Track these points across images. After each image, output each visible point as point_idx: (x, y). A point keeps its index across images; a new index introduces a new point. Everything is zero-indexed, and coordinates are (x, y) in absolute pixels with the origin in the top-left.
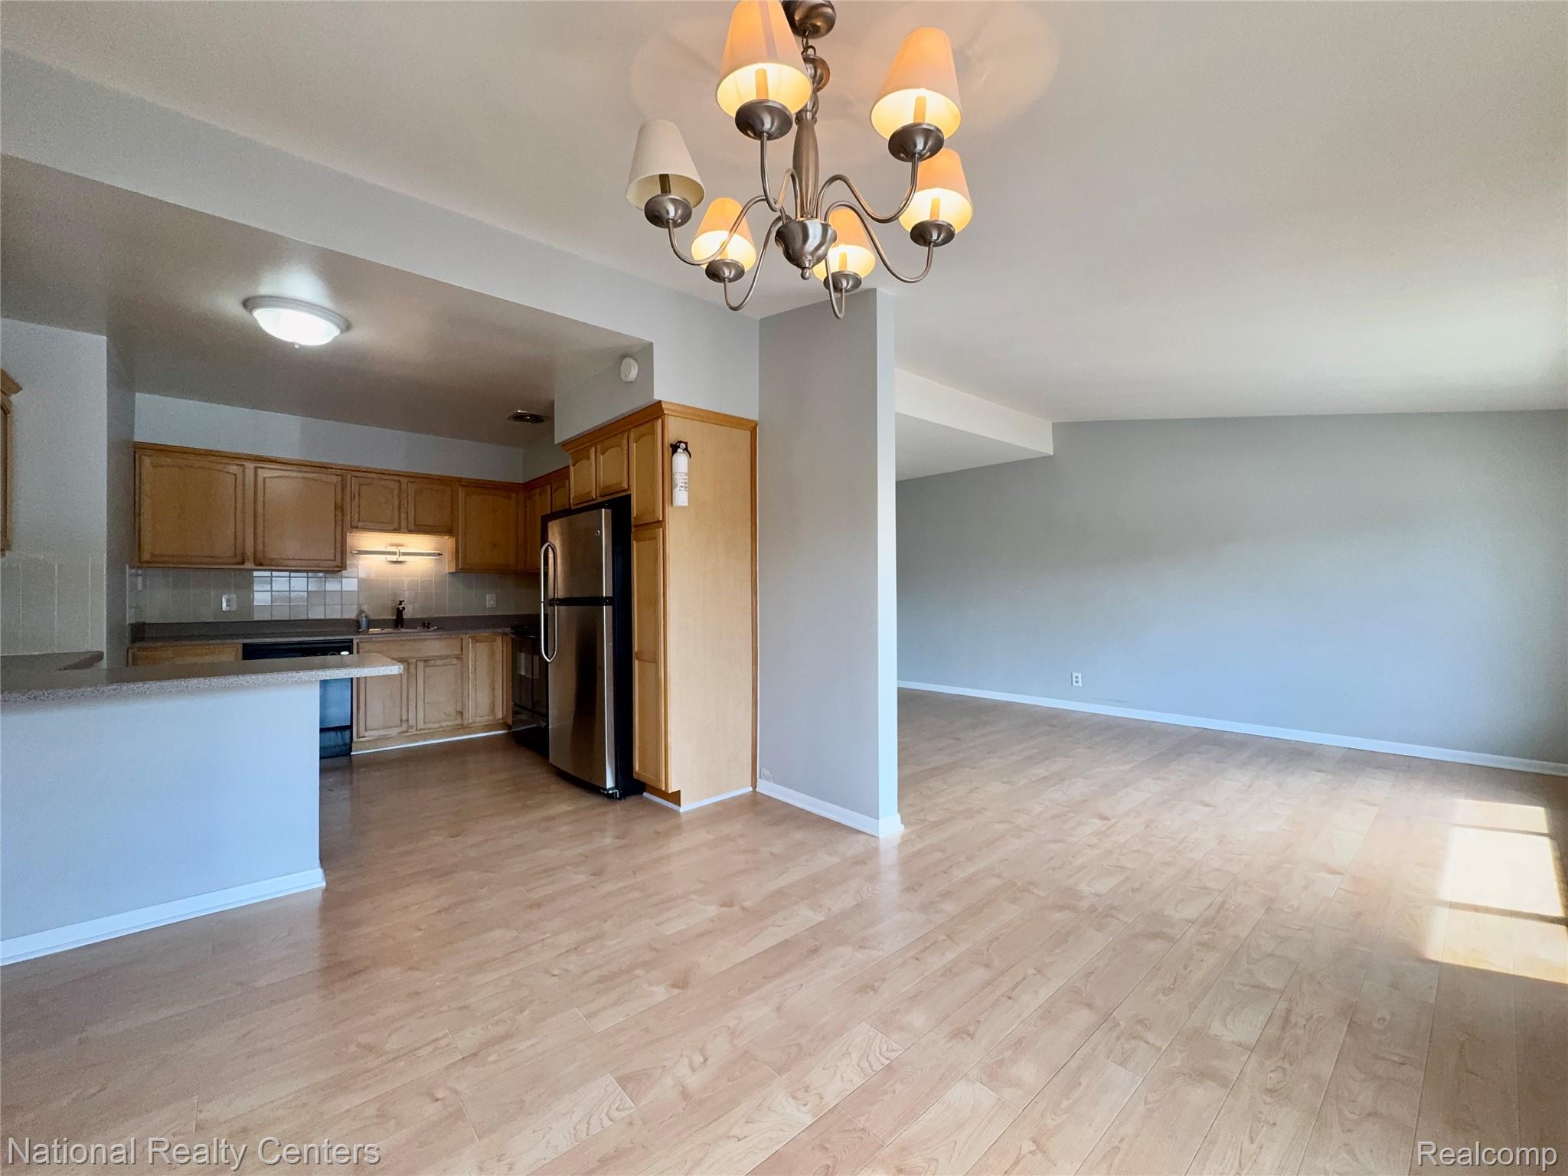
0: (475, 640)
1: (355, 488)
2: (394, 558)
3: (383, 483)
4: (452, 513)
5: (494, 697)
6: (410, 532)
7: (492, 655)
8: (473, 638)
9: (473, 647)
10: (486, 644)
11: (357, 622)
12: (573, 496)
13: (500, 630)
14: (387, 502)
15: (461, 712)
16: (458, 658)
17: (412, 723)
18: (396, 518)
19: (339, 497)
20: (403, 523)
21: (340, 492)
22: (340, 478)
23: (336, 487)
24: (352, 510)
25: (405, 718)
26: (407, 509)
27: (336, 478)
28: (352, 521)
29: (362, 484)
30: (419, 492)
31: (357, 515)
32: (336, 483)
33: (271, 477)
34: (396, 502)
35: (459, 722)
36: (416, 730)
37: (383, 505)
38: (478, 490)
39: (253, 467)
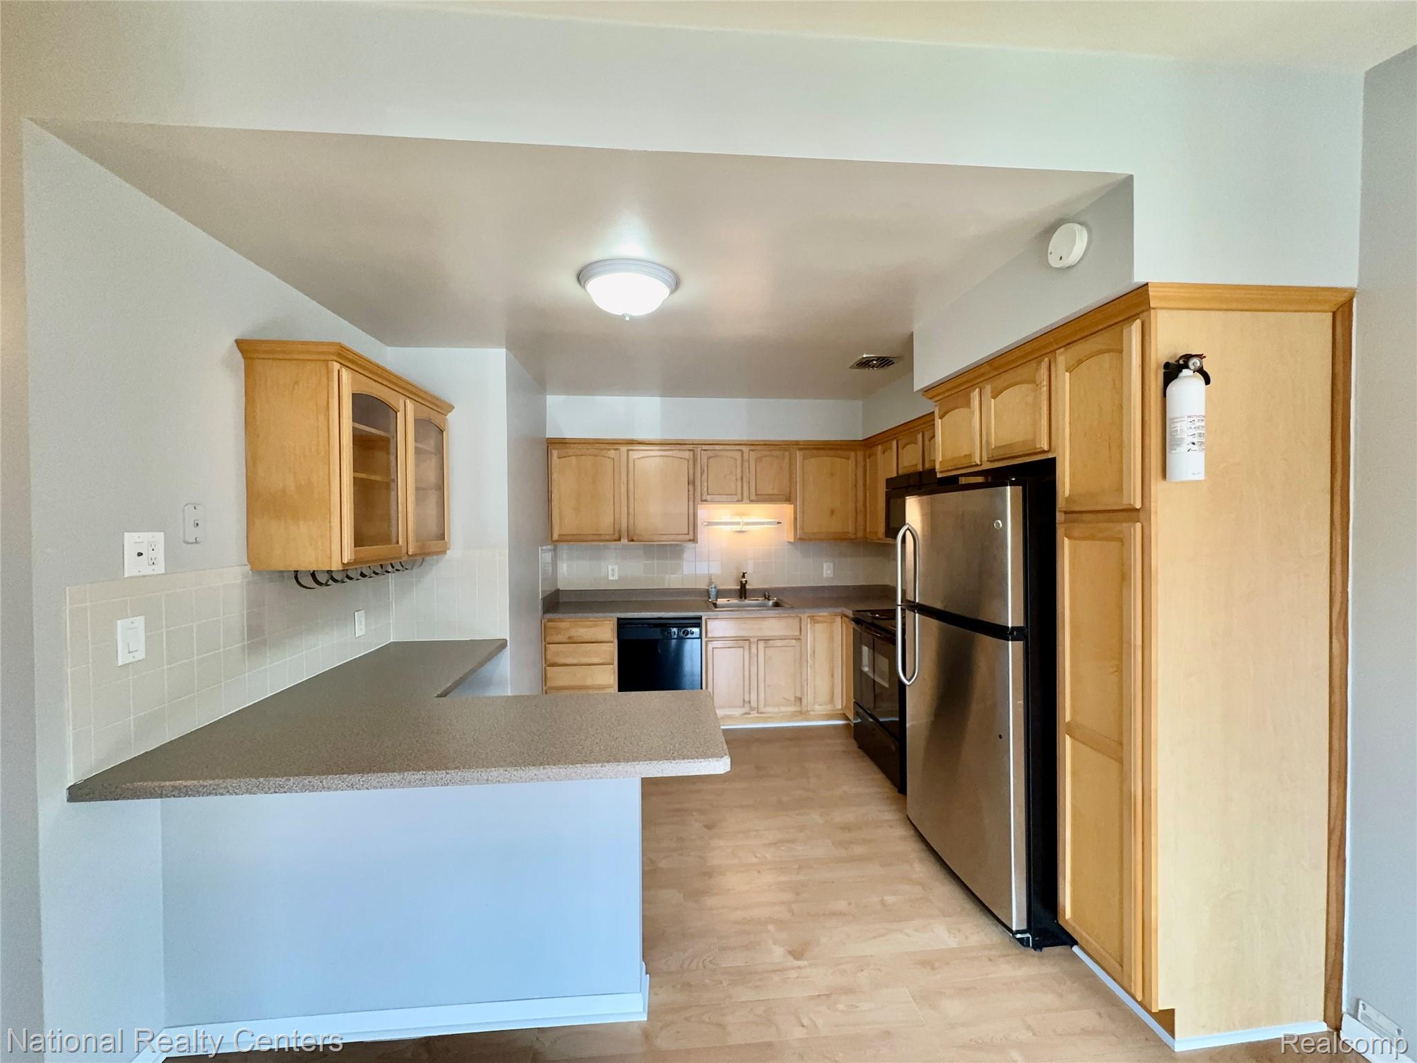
0: (814, 620)
1: (705, 461)
2: (738, 528)
3: (729, 454)
4: (791, 478)
5: (833, 684)
6: (752, 501)
7: (831, 639)
8: (812, 617)
9: (811, 629)
10: (825, 624)
11: (708, 592)
12: (941, 460)
13: (839, 610)
14: (731, 473)
15: (800, 698)
16: (797, 639)
17: (754, 704)
18: (739, 488)
19: (691, 472)
20: (746, 493)
21: (692, 466)
22: (692, 453)
23: (688, 462)
24: (702, 483)
25: (747, 699)
26: (749, 478)
27: (688, 454)
28: (702, 494)
29: (710, 457)
30: (759, 460)
31: (706, 489)
32: (688, 458)
33: (638, 458)
34: (739, 472)
35: (798, 709)
36: (758, 712)
37: (728, 477)
38: (815, 453)
39: (626, 450)
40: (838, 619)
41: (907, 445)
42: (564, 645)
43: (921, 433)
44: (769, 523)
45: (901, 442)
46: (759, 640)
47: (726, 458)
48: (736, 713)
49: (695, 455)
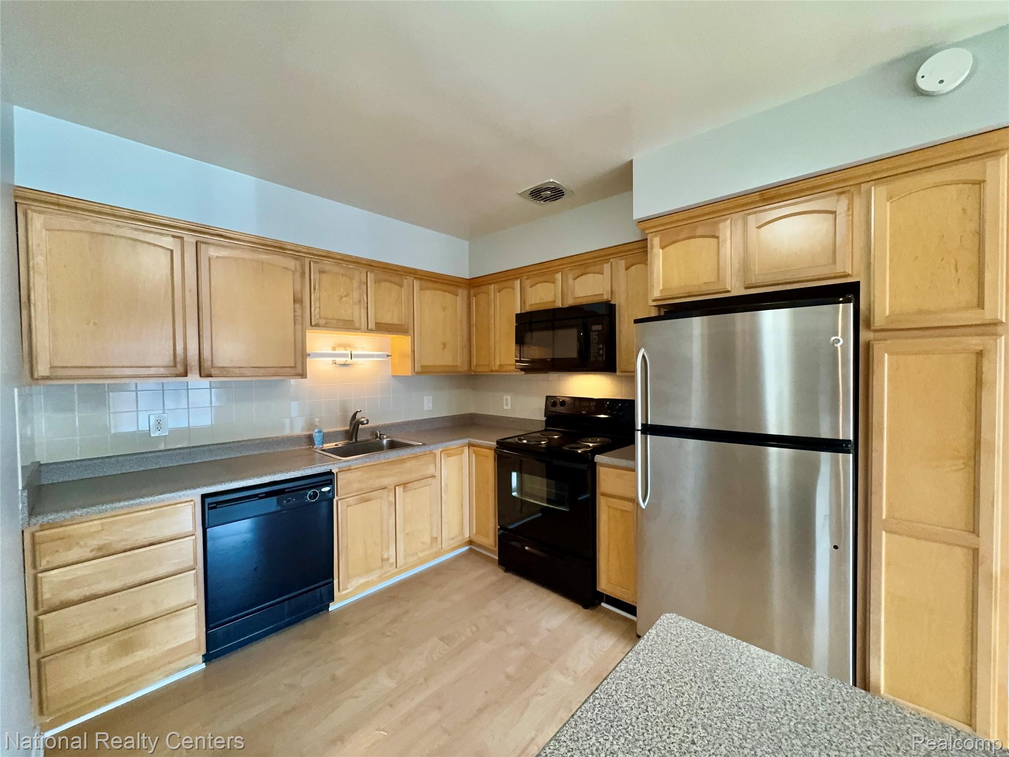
0: (447, 454)
1: (315, 276)
2: (343, 361)
4: (409, 308)
5: (462, 514)
6: (369, 330)
8: (445, 452)
9: (444, 463)
10: (456, 457)
11: (310, 439)
12: (661, 288)
13: (466, 441)
14: (347, 295)
15: (436, 538)
16: (433, 476)
17: (393, 560)
18: (357, 314)
19: (298, 287)
20: (364, 320)
21: (298, 280)
22: (298, 262)
23: (293, 274)
24: (313, 303)
25: (385, 556)
26: (367, 303)
27: (294, 263)
28: (313, 317)
29: (322, 272)
30: (378, 284)
31: (317, 310)
32: (293, 269)
33: (217, 257)
34: (356, 295)
35: (434, 550)
36: (396, 567)
37: (344, 299)
38: (430, 285)
39: (194, 241)
40: (466, 449)
41: (537, 283)
42: (85, 564)
43: (560, 273)
44: (378, 356)
45: (528, 281)
46: (398, 485)
47: (341, 276)
48: (374, 576)
49: (303, 267)
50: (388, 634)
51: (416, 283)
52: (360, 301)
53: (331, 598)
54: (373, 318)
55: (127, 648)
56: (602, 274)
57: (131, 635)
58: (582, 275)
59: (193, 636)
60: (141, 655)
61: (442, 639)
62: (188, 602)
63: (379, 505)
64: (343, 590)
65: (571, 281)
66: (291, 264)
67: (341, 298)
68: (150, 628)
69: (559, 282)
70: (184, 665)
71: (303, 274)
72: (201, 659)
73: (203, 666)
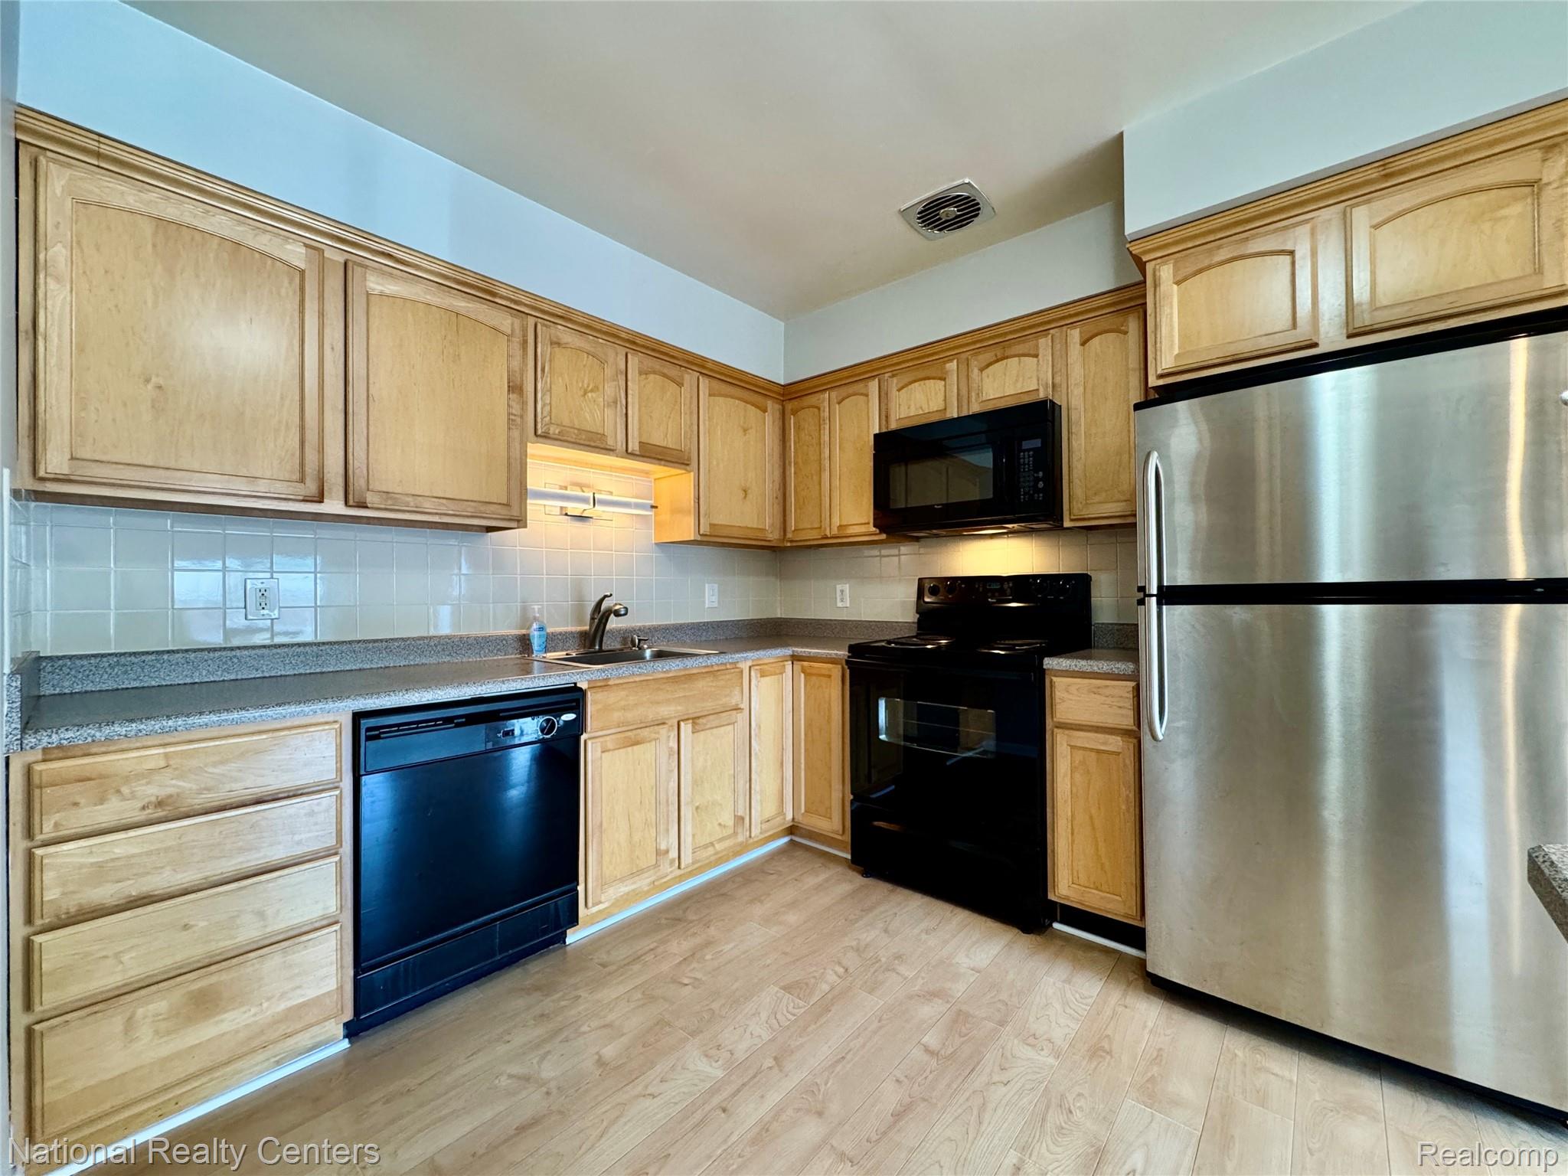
0: (760, 672)
1: (543, 349)
3: (591, 347)
4: (691, 424)
5: (782, 779)
6: (630, 453)
7: (781, 699)
9: (756, 687)
10: (773, 677)
11: (524, 643)
14: (595, 389)
15: (742, 819)
16: (737, 709)
17: (674, 854)
18: (609, 424)
19: (516, 364)
20: (621, 436)
21: (518, 353)
22: (517, 322)
23: (508, 340)
24: (539, 395)
25: (663, 847)
26: (626, 408)
27: (509, 321)
28: (539, 420)
29: (556, 343)
30: (644, 376)
31: (547, 408)
32: (509, 332)
33: (382, 295)
34: (610, 390)
35: (740, 838)
36: (679, 867)
37: (590, 395)
38: (724, 387)
39: (342, 261)
40: (788, 666)
41: (911, 383)
42: (132, 833)
43: (955, 361)
44: (637, 506)
45: (895, 380)
46: (683, 720)
47: (586, 355)
48: (643, 883)
49: (524, 330)
50: (686, 981)
51: (704, 383)
52: (615, 402)
53: (573, 920)
54: (636, 433)
55: (205, 1004)
56: (1036, 356)
57: (213, 979)
58: (997, 361)
59: (332, 985)
60: (232, 1022)
61: (787, 988)
62: (324, 918)
63: (654, 753)
64: (594, 905)
65: (976, 371)
66: (506, 322)
67: (585, 393)
68: (252, 966)
69: (953, 378)
70: (309, 1043)
71: (524, 343)
72: (340, 1031)
73: (345, 1044)
